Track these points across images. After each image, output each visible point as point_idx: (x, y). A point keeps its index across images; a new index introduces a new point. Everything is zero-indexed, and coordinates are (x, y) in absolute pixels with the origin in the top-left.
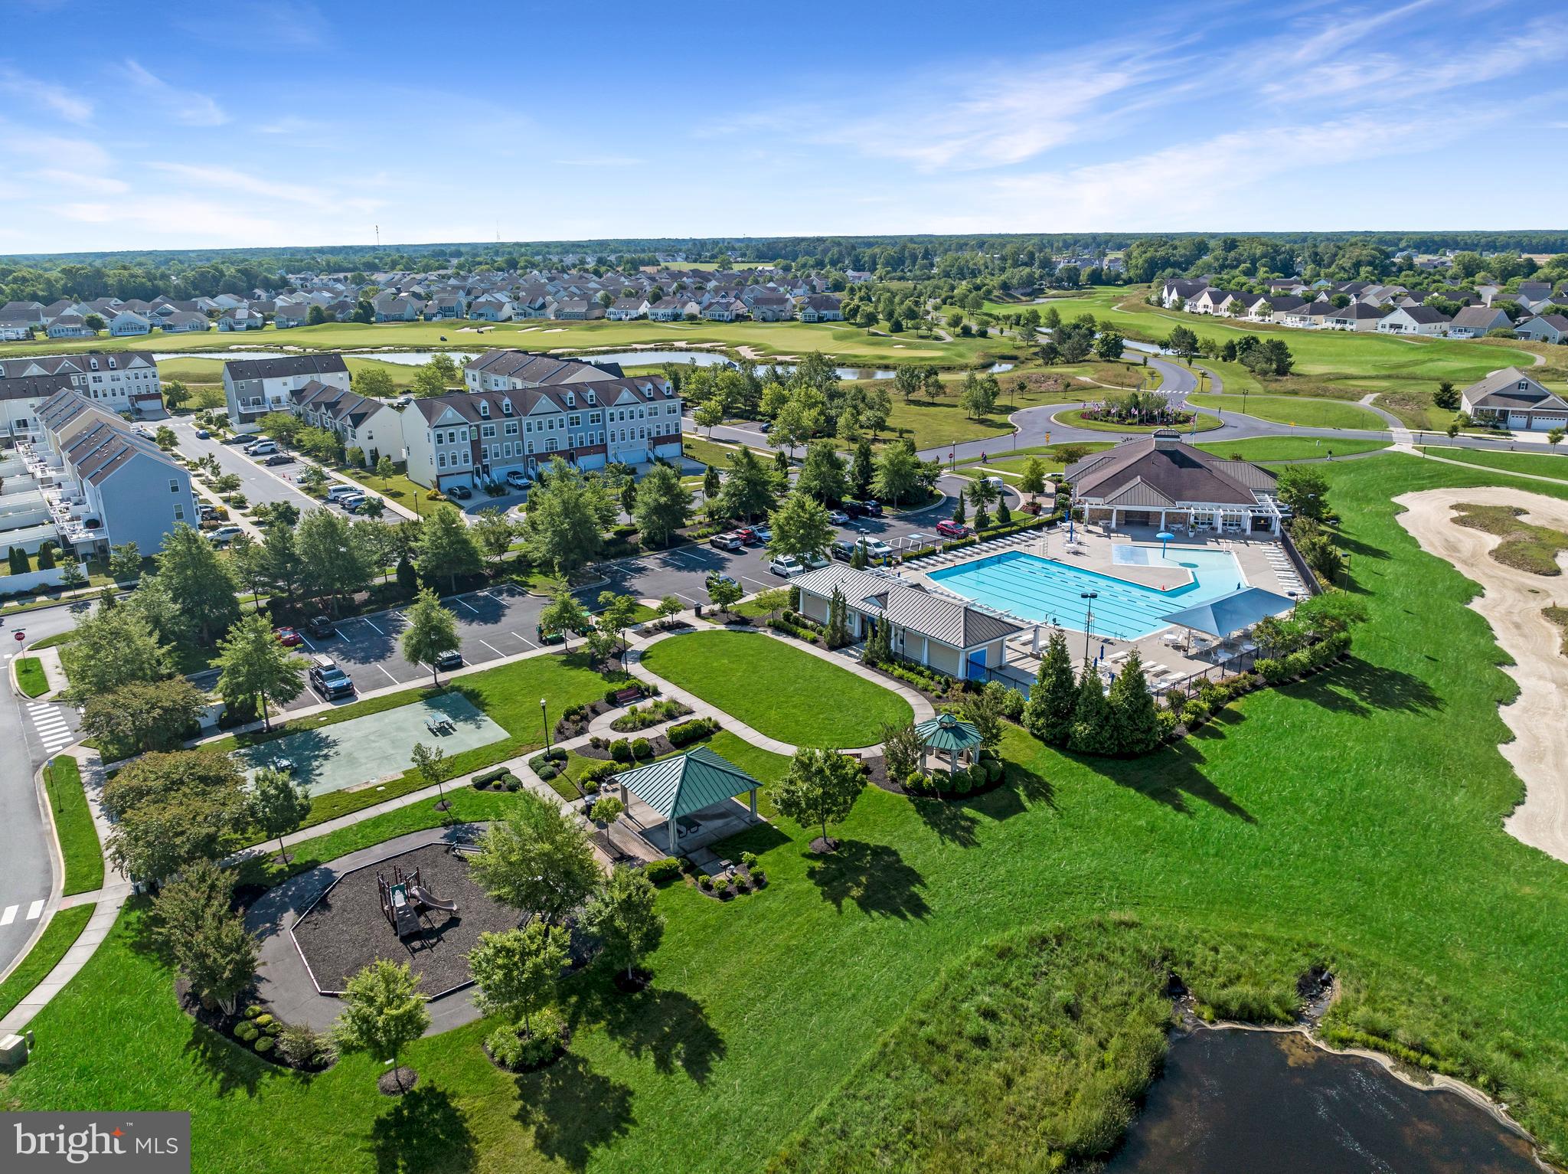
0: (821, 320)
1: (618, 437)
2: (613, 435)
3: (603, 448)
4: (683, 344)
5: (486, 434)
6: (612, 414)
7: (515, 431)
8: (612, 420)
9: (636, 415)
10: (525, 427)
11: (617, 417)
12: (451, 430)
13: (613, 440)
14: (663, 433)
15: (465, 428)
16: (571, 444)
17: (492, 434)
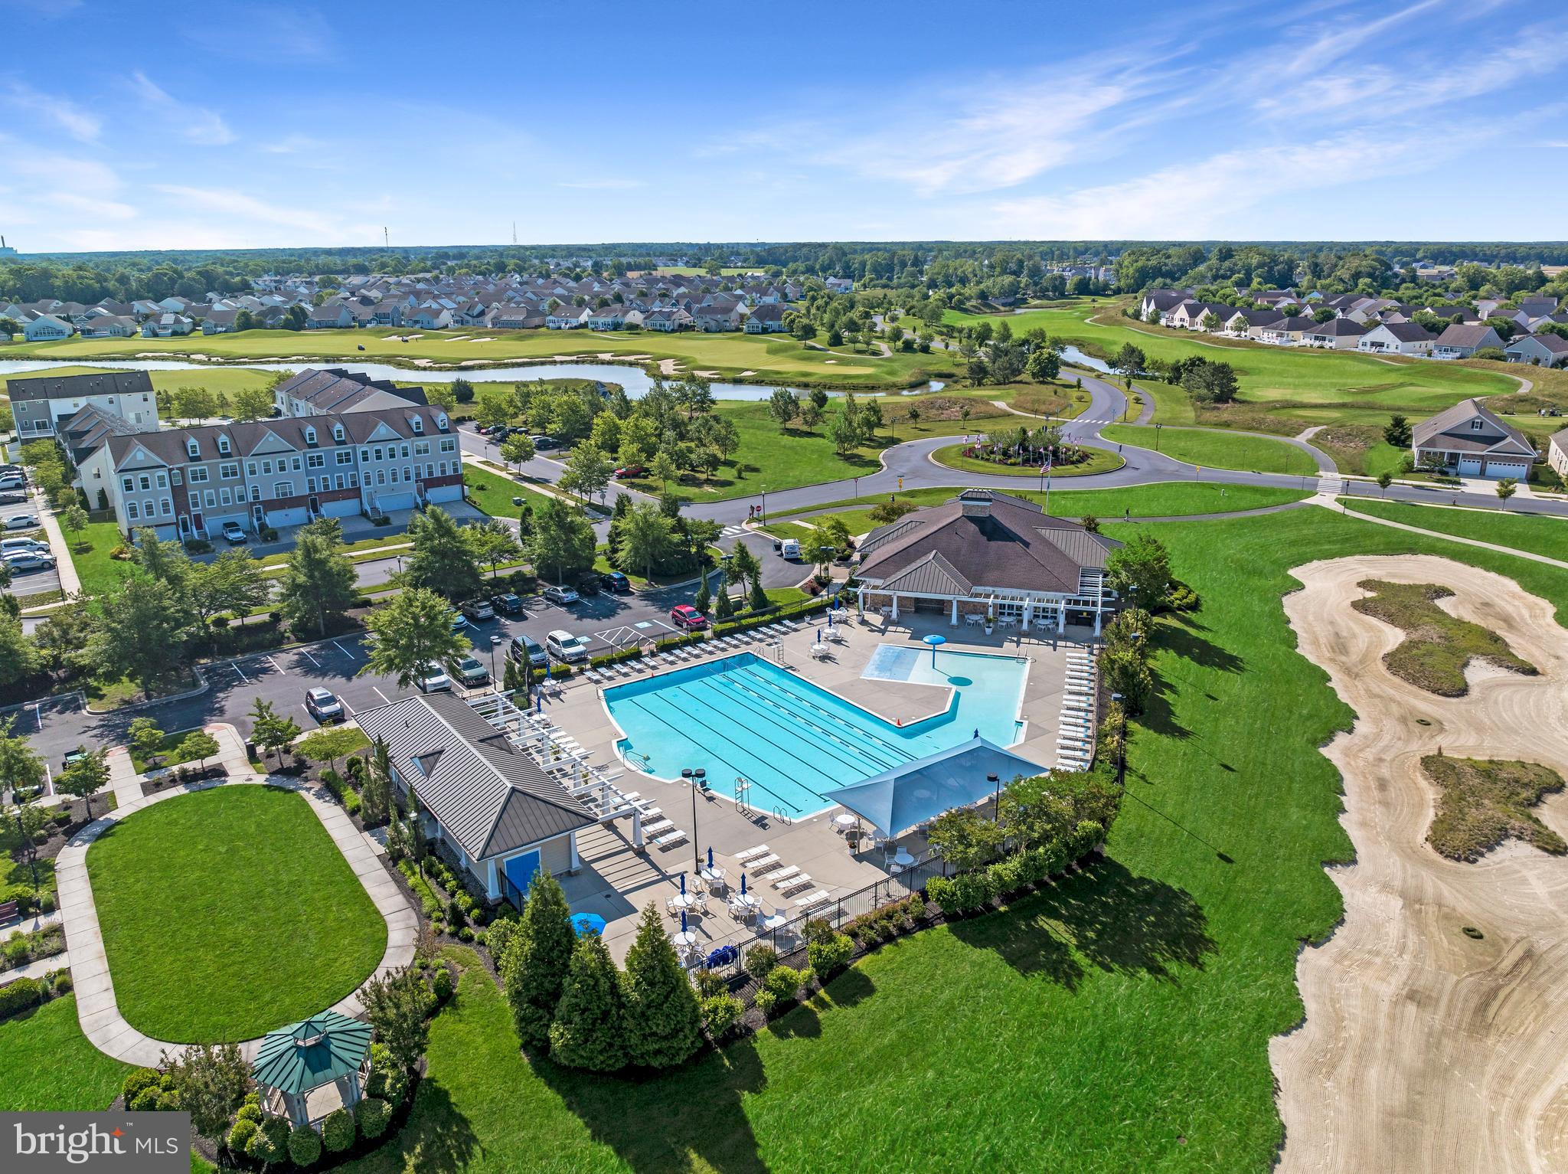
0: (765, 331)
1: (375, 479)
2: (367, 478)
3: (355, 492)
4: (607, 357)
5: (195, 478)
6: (365, 453)
7: (234, 474)
8: (365, 459)
9: (399, 453)
10: (247, 470)
11: (372, 455)
12: (143, 474)
13: (368, 483)
14: (437, 473)
15: (163, 473)
16: (312, 488)
17: (204, 477)
